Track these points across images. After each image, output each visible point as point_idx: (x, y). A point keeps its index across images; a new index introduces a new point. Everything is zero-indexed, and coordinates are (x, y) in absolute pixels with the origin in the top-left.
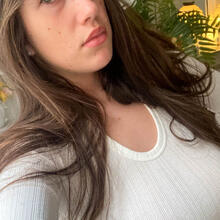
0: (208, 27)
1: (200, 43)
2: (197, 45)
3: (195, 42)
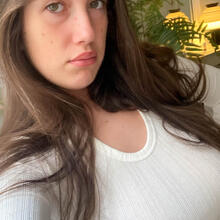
0: (194, 33)
1: (187, 49)
2: (184, 51)
3: (182, 48)
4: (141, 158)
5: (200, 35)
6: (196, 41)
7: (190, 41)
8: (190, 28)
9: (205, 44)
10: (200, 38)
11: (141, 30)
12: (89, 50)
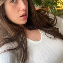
0: (58, 3)
1: (56, 8)
2: (55, 8)
3: (55, 7)
4: (40, 43)
5: (60, 3)
6: (59, 5)
7: (57, 5)
8: (57, 1)
9: (62, 6)
10: (60, 4)
11: (43, 2)
12: (25, 12)
